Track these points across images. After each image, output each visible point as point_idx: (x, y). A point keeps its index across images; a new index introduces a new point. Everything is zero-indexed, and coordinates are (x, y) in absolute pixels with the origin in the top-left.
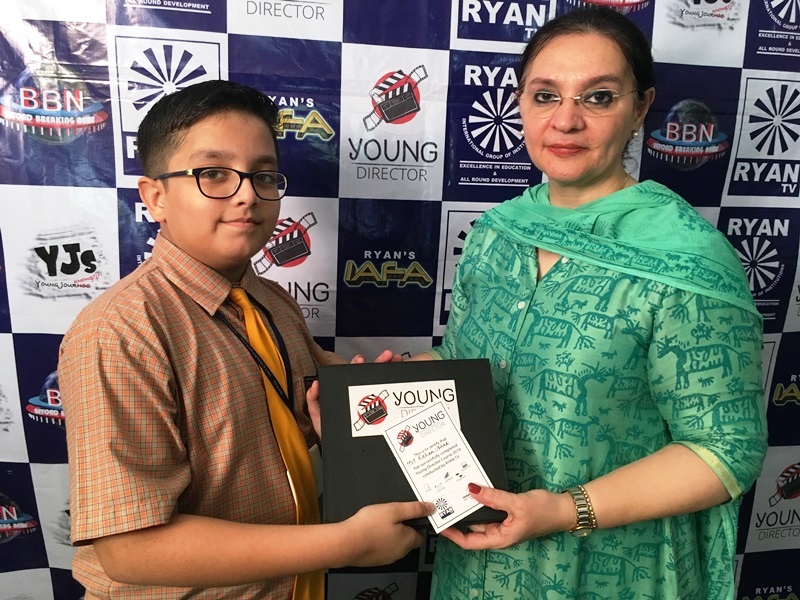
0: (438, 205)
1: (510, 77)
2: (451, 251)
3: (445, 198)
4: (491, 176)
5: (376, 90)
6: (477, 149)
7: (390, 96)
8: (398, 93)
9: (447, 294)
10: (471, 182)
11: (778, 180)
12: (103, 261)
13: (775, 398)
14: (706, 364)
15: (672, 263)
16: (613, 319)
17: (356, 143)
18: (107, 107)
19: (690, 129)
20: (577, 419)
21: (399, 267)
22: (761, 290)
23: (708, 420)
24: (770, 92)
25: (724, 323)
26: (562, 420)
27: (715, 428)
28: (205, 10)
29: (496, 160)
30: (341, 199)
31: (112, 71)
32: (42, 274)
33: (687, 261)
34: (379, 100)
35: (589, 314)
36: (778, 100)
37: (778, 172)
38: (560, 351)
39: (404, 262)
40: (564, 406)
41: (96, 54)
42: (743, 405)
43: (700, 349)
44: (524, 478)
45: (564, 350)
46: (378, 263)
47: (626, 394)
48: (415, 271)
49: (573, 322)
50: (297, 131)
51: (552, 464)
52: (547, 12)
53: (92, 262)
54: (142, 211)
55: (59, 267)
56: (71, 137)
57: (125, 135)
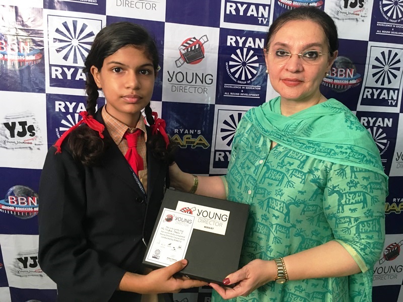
0: (213, 106)
1: (250, 42)
2: (219, 130)
3: (217, 103)
4: (240, 92)
5: (182, 47)
6: (233, 78)
7: (189, 50)
8: (193, 49)
9: (217, 152)
10: (230, 95)
11: (387, 98)
12: (38, 131)
14: (354, 201)
15: (338, 150)
16: (306, 173)
17: (171, 74)
18: (42, 51)
19: (342, 71)
20: (284, 224)
21: (192, 138)
23: (353, 231)
24: (383, 53)
25: (365, 180)
26: (277, 224)
27: (357, 235)
28: (95, 3)
30: (163, 102)
31: (45, 32)
32: (7, 136)
33: (346, 149)
34: (183, 52)
35: (294, 169)
36: (387, 57)
37: (386, 94)
38: (278, 188)
39: (195, 135)
40: (278, 217)
41: (37, 24)
42: (372, 223)
43: (351, 193)
44: (257, 252)
45: (280, 188)
46: (182, 135)
47: (311, 213)
48: (201, 140)
49: (286, 173)
51: (271, 246)
52: (269, 11)
53: (33, 131)
54: (59, 106)
55: (16, 133)
56: (23, 66)
57: (51, 66)
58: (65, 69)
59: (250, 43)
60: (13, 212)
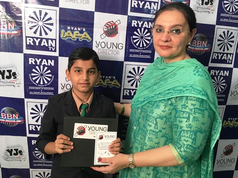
2: (126, 77)
3: (125, 61)
4: (139, 54)
5: (105, 27)
6: (135, 46)
7: (109, 29)
8: (111, 28)
10: (133, 56)
11: (226, 59)
12: (19, 75)
13: (224, 125)
16: (166, 100)
17: (98, 43)
18: (21, 28)
19: (200, 42)
21: (110, 81)
22: (220, 92)
24: (224, 32)
29: (141, 50)
31: (23, 17)
32: (0, 79)
34: (105, 30)
36: (226, 35)
37: (226, 57)
39: (112, 80)
40: (151, 126)
41: (18, 12)
44: (139, 146)
45: (152, 109)
46: (104, 79)
48: (115, 82)
50: (80, 38)
51: (146, 143)
52: (157, 5)
53: (15, 76)
54: (31, 61)
55: (5, 77)
56: (10, 37)
57: (26, 37)
58: (35, 39)
59: (146, 25)
60: (4, 122)
